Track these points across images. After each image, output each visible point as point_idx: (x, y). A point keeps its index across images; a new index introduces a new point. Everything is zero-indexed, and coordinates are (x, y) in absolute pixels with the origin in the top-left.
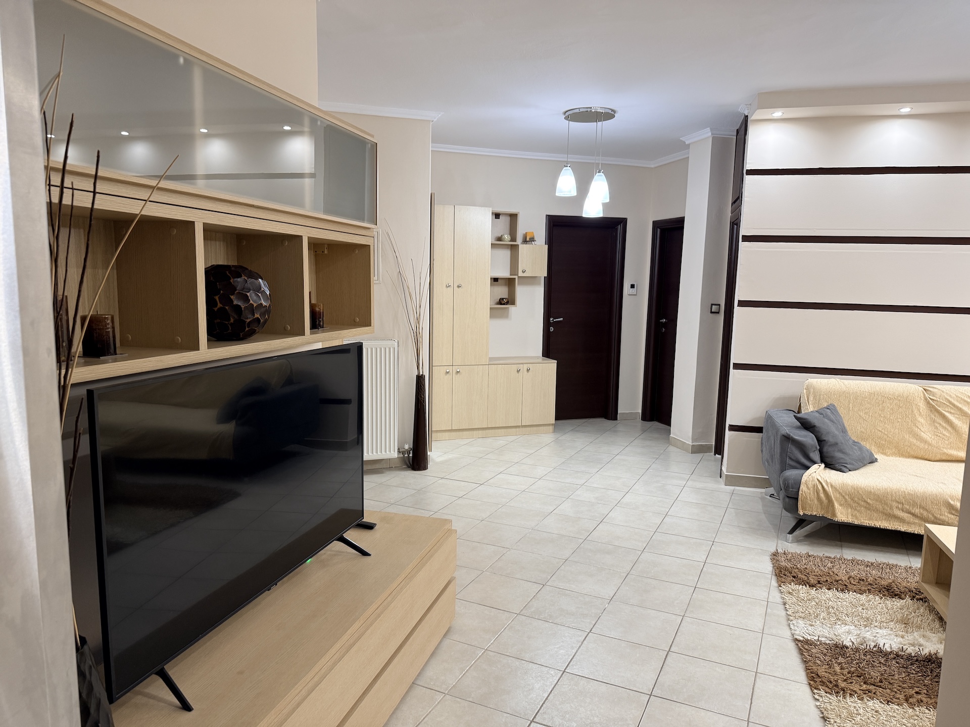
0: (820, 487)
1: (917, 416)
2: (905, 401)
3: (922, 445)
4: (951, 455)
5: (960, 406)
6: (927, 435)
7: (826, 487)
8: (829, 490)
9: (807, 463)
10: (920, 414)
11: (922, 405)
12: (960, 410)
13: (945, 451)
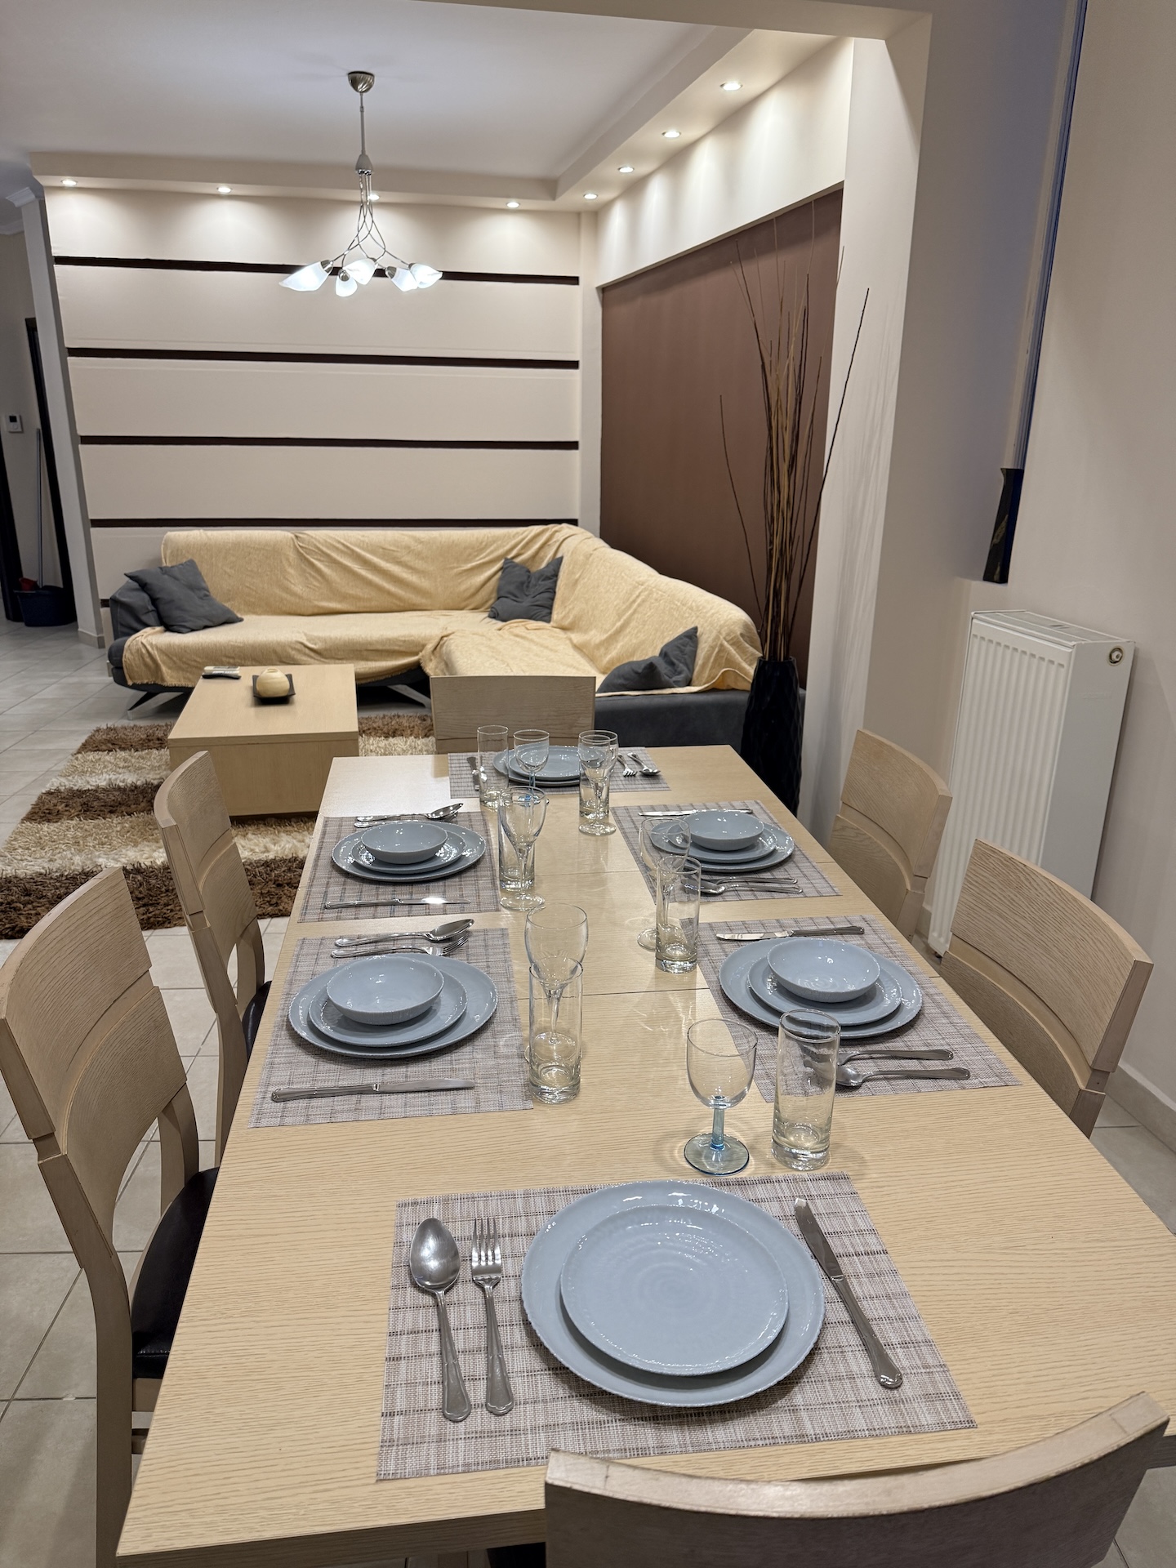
0: (144, 651)
1: (287, 567)
2: (273, 552)
3: (293, 599)
4: (322, 607)
5: (328, 552)
6: (298, 588)
7: (150, 649)
8: (155, 653)
9: (136, 625)
10: (290, 565)
11: (292, 555)
12: (328, 556)
13: (316, 603)
